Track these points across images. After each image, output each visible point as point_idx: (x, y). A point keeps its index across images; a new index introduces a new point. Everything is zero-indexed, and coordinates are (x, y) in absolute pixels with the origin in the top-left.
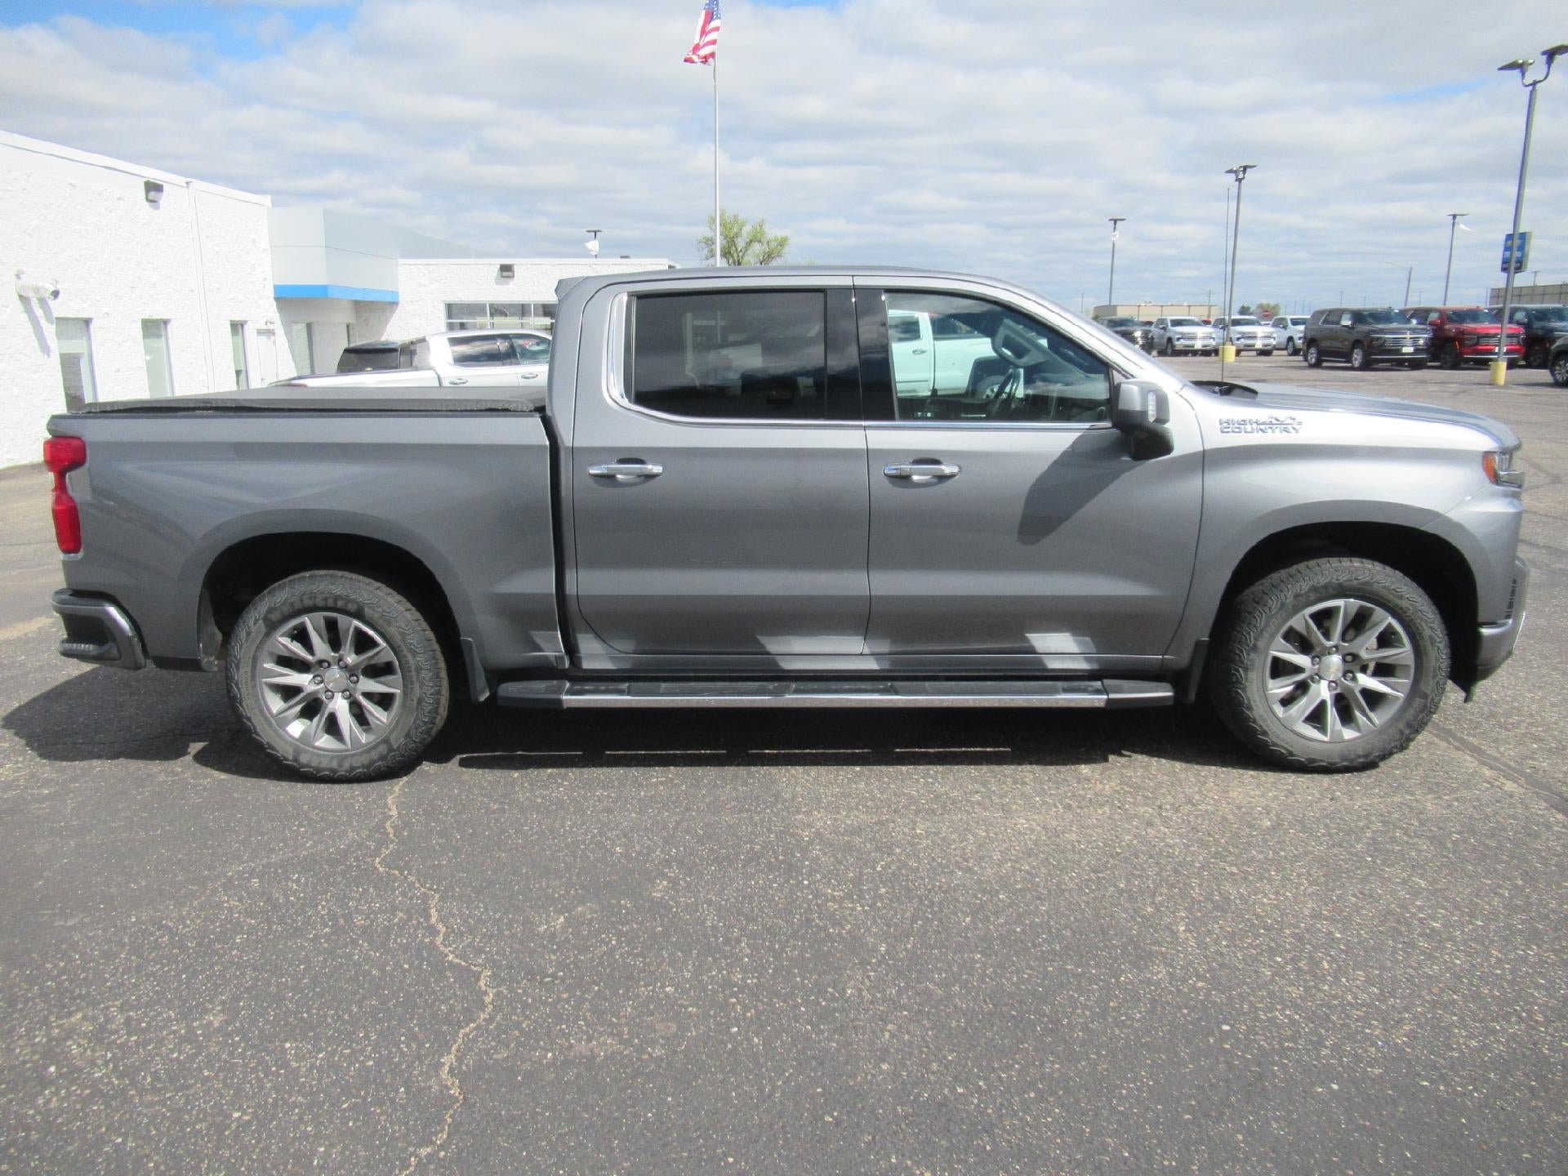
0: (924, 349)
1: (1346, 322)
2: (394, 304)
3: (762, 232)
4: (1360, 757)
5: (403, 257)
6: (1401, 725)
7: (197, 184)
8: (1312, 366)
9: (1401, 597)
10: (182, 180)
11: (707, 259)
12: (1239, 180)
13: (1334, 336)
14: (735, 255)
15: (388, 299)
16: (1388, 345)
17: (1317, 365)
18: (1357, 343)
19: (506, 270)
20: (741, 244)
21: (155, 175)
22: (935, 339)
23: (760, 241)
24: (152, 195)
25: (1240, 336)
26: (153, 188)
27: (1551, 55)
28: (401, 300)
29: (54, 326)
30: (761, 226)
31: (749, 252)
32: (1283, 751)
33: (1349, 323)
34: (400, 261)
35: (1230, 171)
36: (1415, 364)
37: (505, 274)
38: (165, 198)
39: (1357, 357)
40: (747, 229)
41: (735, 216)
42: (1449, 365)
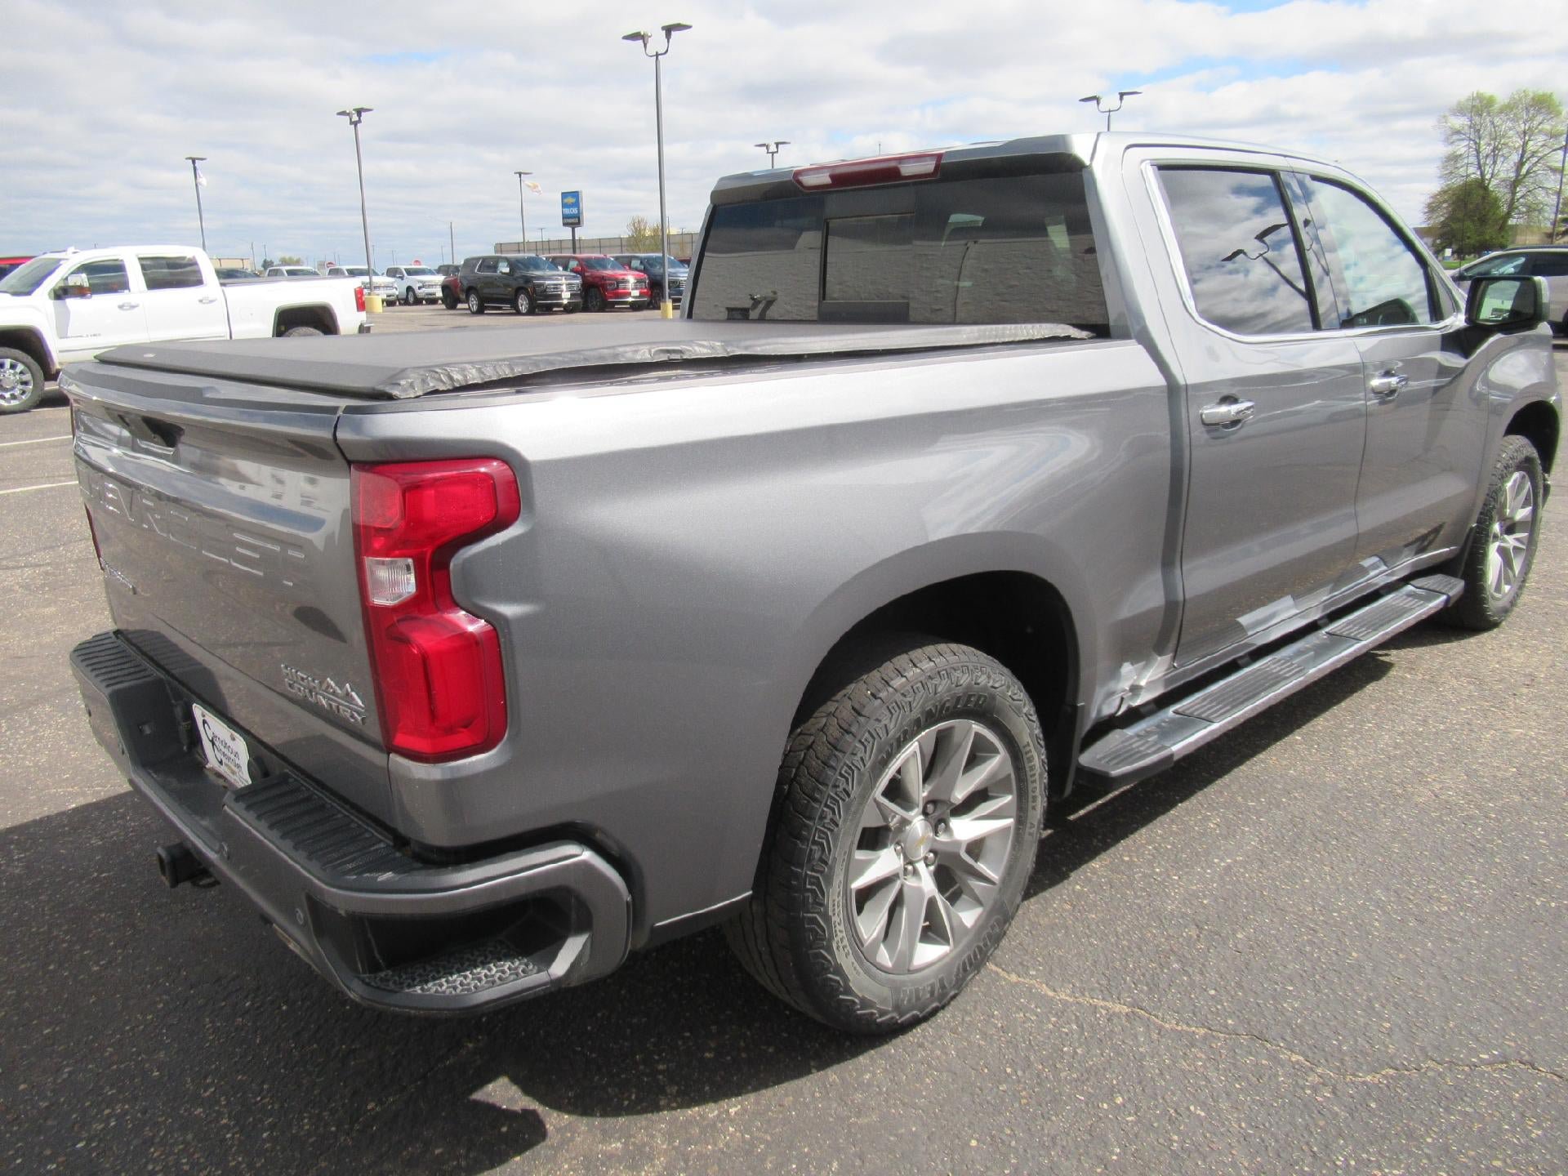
1: (504, 269)
8: (474, 313)
12: (355, 124)
13: (490, 282)
16: (550, 292)
17: (480, 311)
18: (519, 290)
25: (421, 285)
27: (669, 30)
33: (507, 270)
35: (343, 113)
36: (569, 309)
39: (523, 303)
42: (597, 308)
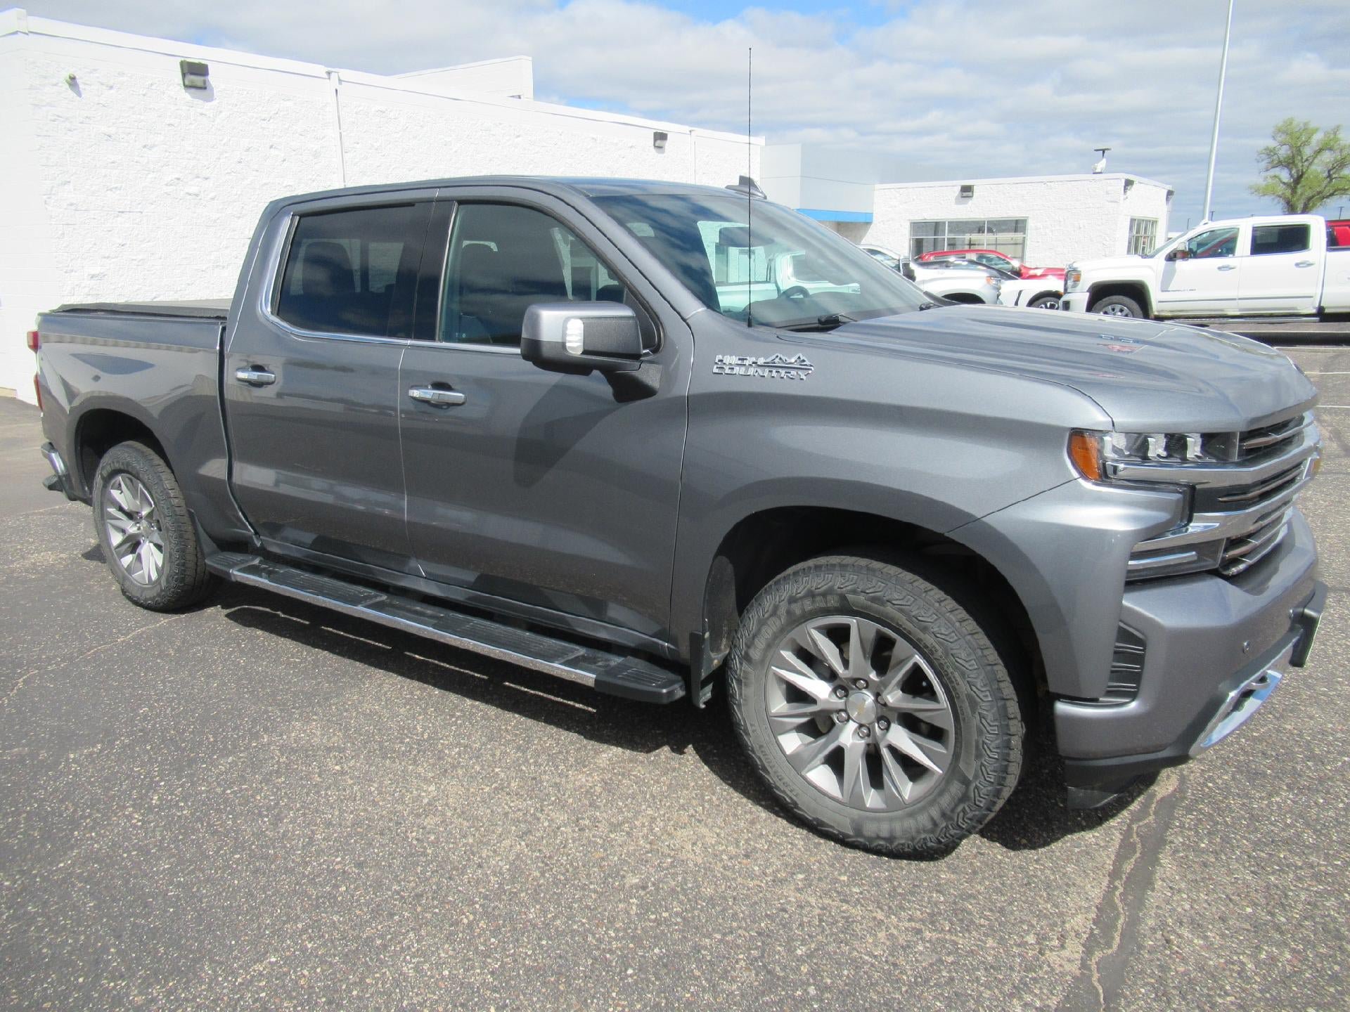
0: (1311, 262)
2: (868, 224)
3: (1336, 140)
4: (879, 837)
5: (882, 182)
6: (935, 812)
7: (699, 131)
9: (924, 630)
10: (686, 129)
11: (1267, 170)
14: (1300, 164)
15: (862, 220)
19: (967, 190)
20: (1307, 152)
21: (662, 126)
22: (1328, 250)
23: (1330, 149)
24: (658, 143)
26: (660, 137)
28: (875, 220)
29: (569, 246)
30: (1335, 134)
31: (1316, 161)
32: (787, 799)
34: (878, 186)
37: (965, 194)
38: (668, 144)
40: (1317, 138)
41: (1306, 124)
